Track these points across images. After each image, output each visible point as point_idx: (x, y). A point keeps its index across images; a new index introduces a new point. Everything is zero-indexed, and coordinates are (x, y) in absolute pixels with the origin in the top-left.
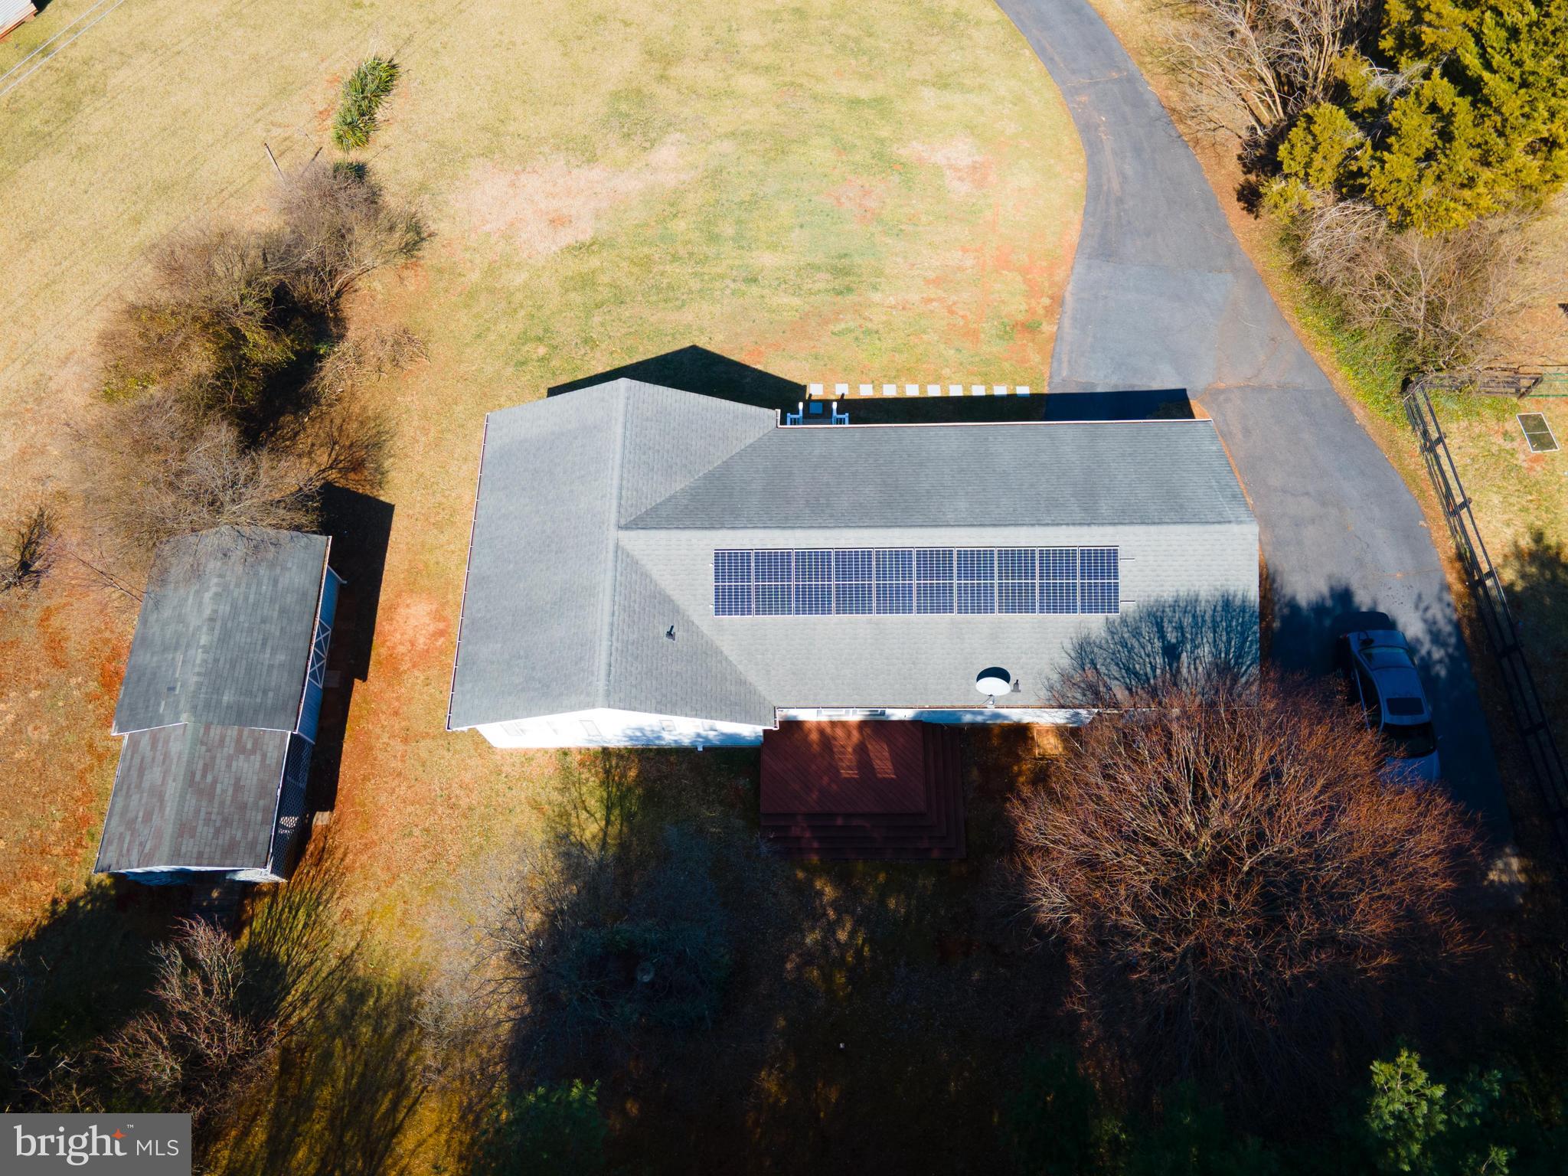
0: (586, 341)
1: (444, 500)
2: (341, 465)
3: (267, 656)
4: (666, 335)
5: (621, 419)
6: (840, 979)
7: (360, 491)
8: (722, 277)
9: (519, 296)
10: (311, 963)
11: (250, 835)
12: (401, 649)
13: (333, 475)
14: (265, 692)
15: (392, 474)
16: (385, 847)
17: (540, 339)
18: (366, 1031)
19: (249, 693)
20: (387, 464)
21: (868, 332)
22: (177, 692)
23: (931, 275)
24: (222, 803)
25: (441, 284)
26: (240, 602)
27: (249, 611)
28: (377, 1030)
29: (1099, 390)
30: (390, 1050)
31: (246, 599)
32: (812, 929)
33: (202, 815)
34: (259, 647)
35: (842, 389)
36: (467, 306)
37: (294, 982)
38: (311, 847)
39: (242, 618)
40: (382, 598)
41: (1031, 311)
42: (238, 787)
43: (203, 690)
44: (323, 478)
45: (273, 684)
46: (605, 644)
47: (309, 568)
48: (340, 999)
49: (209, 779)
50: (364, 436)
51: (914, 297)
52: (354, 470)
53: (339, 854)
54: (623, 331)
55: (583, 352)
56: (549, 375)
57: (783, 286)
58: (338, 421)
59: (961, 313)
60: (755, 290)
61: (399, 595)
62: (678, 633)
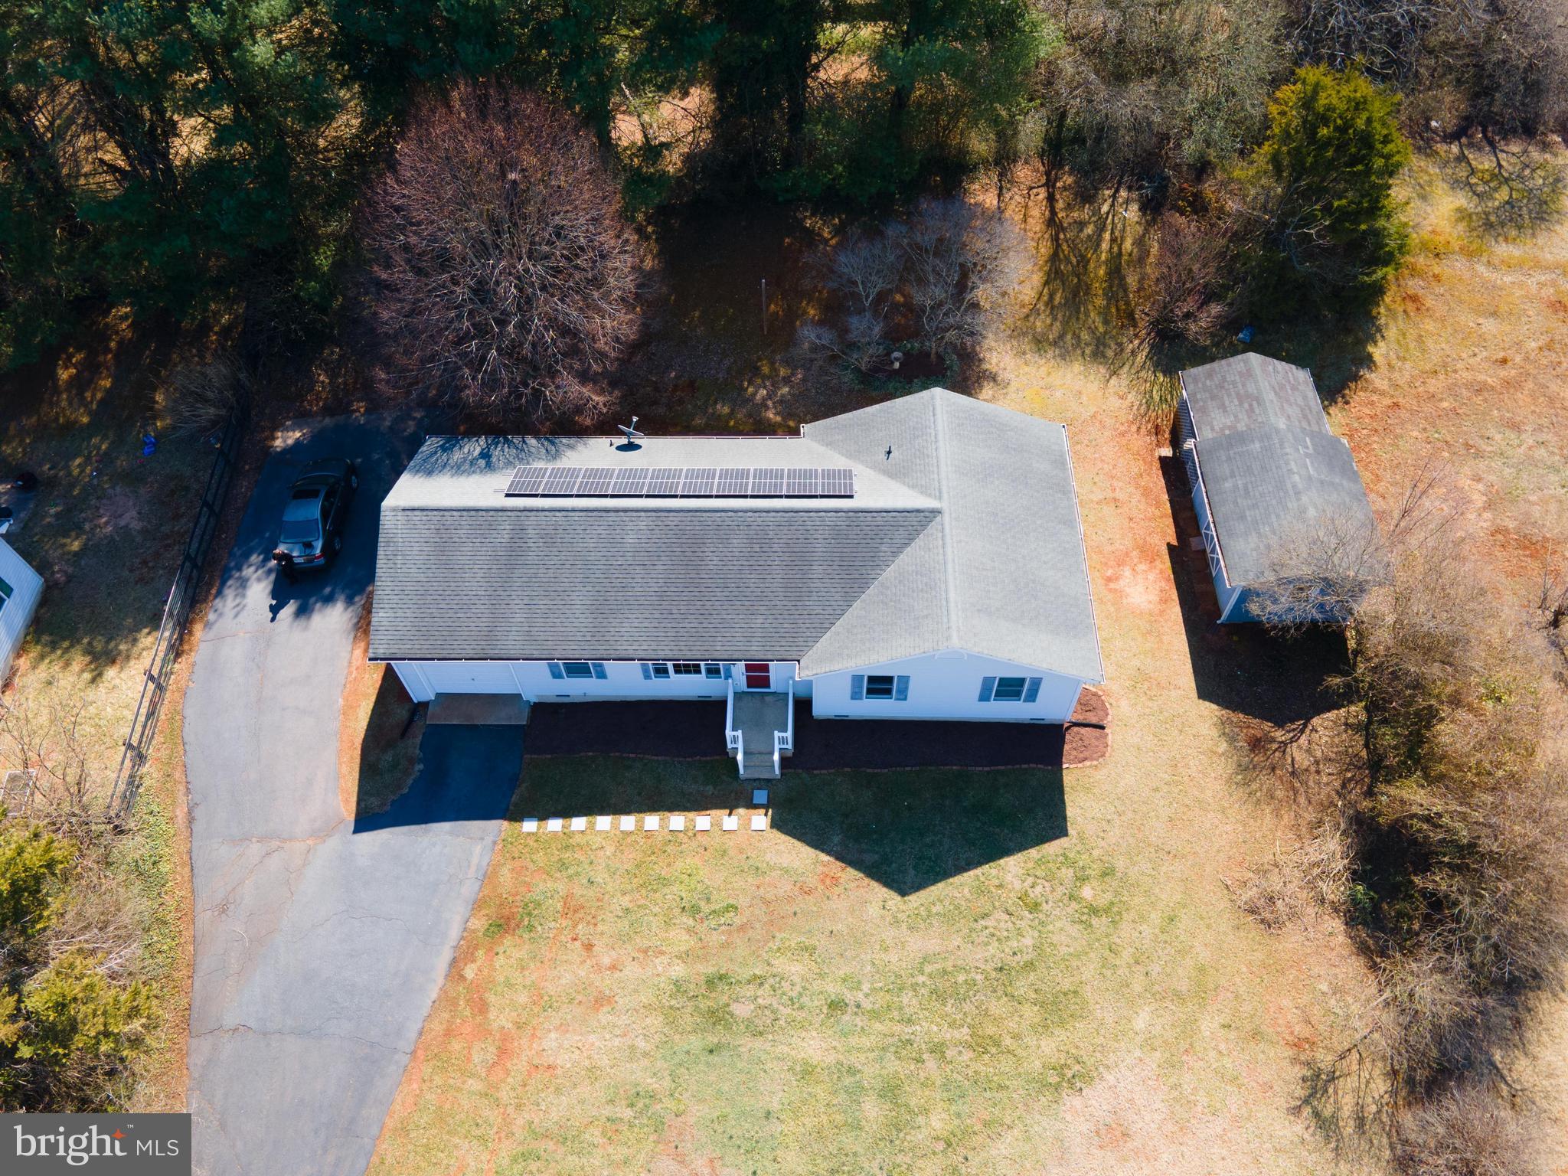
0: (1035, 907)
1: (1150, 704)
2: (1275, 746)
3: (1239, 482)
4: (938, 914)
5: (952, 605)
6: (766, 370)
7: (1241, 716)
9: (1137, 988)
10: (1138, 372)
11: (1200, 385)
12: (1142, 567)
13: (1279, 735)
14: (1229, 458)
15: (1215, 733)
16: (1108, 434)
17: (1094, 911)
18: (1085, 336)
19: (1241, 454)
20: (1223, 746)
21: (695, 910)
23: (604, 1016)
24: (1229, 395)
25: (1246, 1008)
26: (1282, 513)
27: (1271, 509)
28: (1077, 337)
30: (1066, 323)
31: (1278, 516)
32: (783, 396)
33: (1239, 385)
34: (1250, 486)
35: (730, 821)
36: (1201, 970)
37: (1145, 362)
38: (1167, 435)
39: (1274, 502)
41: (493, 953)
42: (1223, 407)
43: (1277, 446)
44: (1289, 732)
45: (1226, 465)
48: (1110, 353)
49: (1246, 405)
50: (1266, 781)
51: (631, 971)
52: (1259, 740)
53: (1143, 430)
54: (989, 922)
55: (1038, 889)
56: (1072, 855)
57: (794, 994)
58: (1302, 800)
59: (578, 944)
60: (833, 989)
61: (1162, 612)
62: (883, 456)
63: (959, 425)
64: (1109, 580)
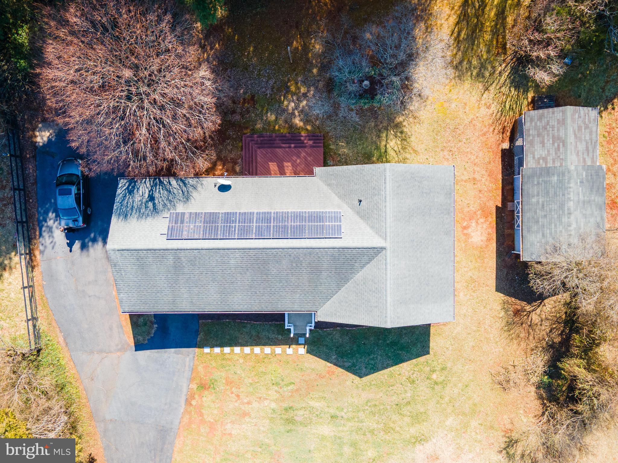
0: (413, 382)
1: (473, 294)
2: (525, 313)
3: (540, 200)
4: (374, 385)
5: (388, 305)
7: (513, 299)
8: (348, 420)
9: (449, 411)
11: (533, 124)
12: (482, 220)
13: (528, 308)
14: (538, 183)
15: (499, 308)
16: (477, 134)
17: (436, 383)
18: (475, 62)
19: (546, 182)
20: (502, 314)
21: (277, 384)
22: (579, 180)
23: (247, 419)
24: (548, 135)
25: (490, 419)
26: (558, 224)
27: (553, 220)
28: (470, 62)
29: (173, 350)
30: (465, 53)
31: (555, 226)
32: (303, 107)
33: (556, 129)
34: (545, 203)
35: (290, 351)
36: (475, 405)
38: (508, 134)
39: (556, 216)
40: (494, 245)
41: (201, 397)
42: (543, 143)
43: (566, 181)
44: (533, 306)
45: (535, 188)
46: (388, 193)
47: (529, 244)
48: (487, 74)
49: (556, 145)
50: (517, 329)
51: (255, 405)
52: (518, 311)
53: (496, 131)
54: (395, 388)
55: (414, 375)
56: (430, 362)
57: (318, 413)
58: (531, 338)
59: (233, 395)
60: (332, 411)
61: (487, 246)
62: (357, 203)
63: (398, 187)
64: (465, 228)
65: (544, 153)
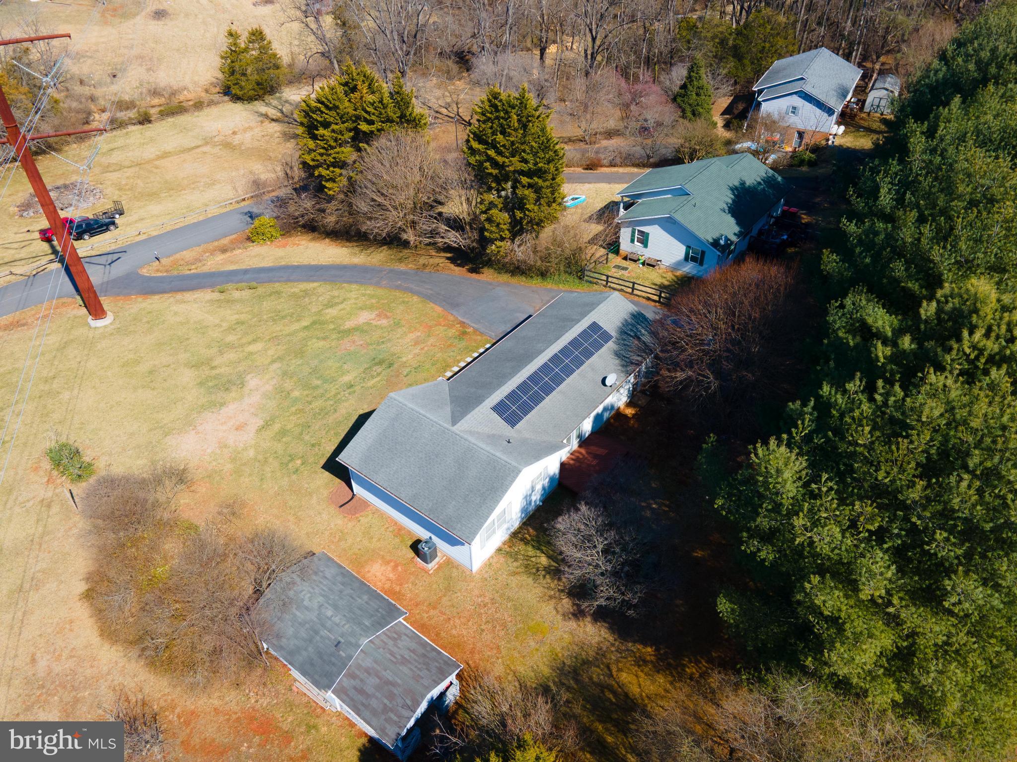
0: (313, 446)
4: (343, 421)
5: (406, 403)
9: (260, 457)
11: (441, 661)
14: (377, 611)
16: (479, 645)
17: (292, 460)
19: (372, 616)
21: (417, 368)
22: (342, 641)
23: (412, 344)
24: (415, 660)
25: (217, 479)
26: (323, 593)
27: (331, 593)
31: (323, 590)
33: (415, 669)
34: (353, 601)
36: (241, 476)
39: (332, 597)
41: (457, 330)
42: (413, 651)
43: (356, 627)
45: (376, 606)
46: (498, 454)
47: (331, 565)
49: (399, 657)
51: (416, 351)
54: (324, 432)
55: (317, 449)
57: (365, 380)
59: (438, 344)
60: (357, 388)
65: (400, 644)
